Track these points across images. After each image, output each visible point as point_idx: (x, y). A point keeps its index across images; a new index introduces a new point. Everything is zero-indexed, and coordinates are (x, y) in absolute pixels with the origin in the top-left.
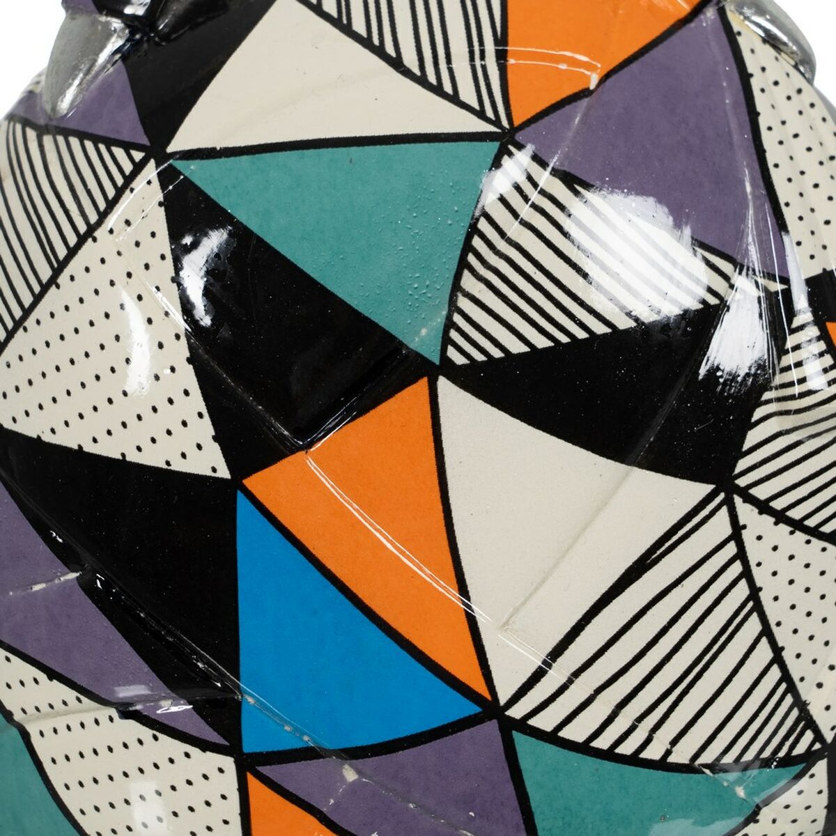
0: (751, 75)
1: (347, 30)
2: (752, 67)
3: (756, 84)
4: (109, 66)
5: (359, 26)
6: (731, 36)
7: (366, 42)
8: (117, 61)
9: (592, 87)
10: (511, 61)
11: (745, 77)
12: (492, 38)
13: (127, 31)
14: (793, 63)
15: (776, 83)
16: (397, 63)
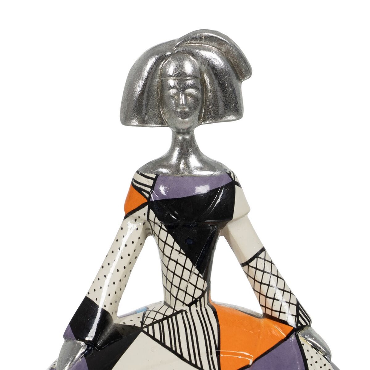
0: (307, 359)
1: (164, 345)
2: (307, 356)
3: (309, 362)
4: (80, 359)
5: (168, 344)
6: (300, 346)
7: (170, 349)
8: (83, 357)
9: (250, 364)
10: (221, 355)
11: (305, 360)
12: (215, 347)
13: (86, 346)
14: (323, 355)
15: (316, 362)
16: (181, 357)
